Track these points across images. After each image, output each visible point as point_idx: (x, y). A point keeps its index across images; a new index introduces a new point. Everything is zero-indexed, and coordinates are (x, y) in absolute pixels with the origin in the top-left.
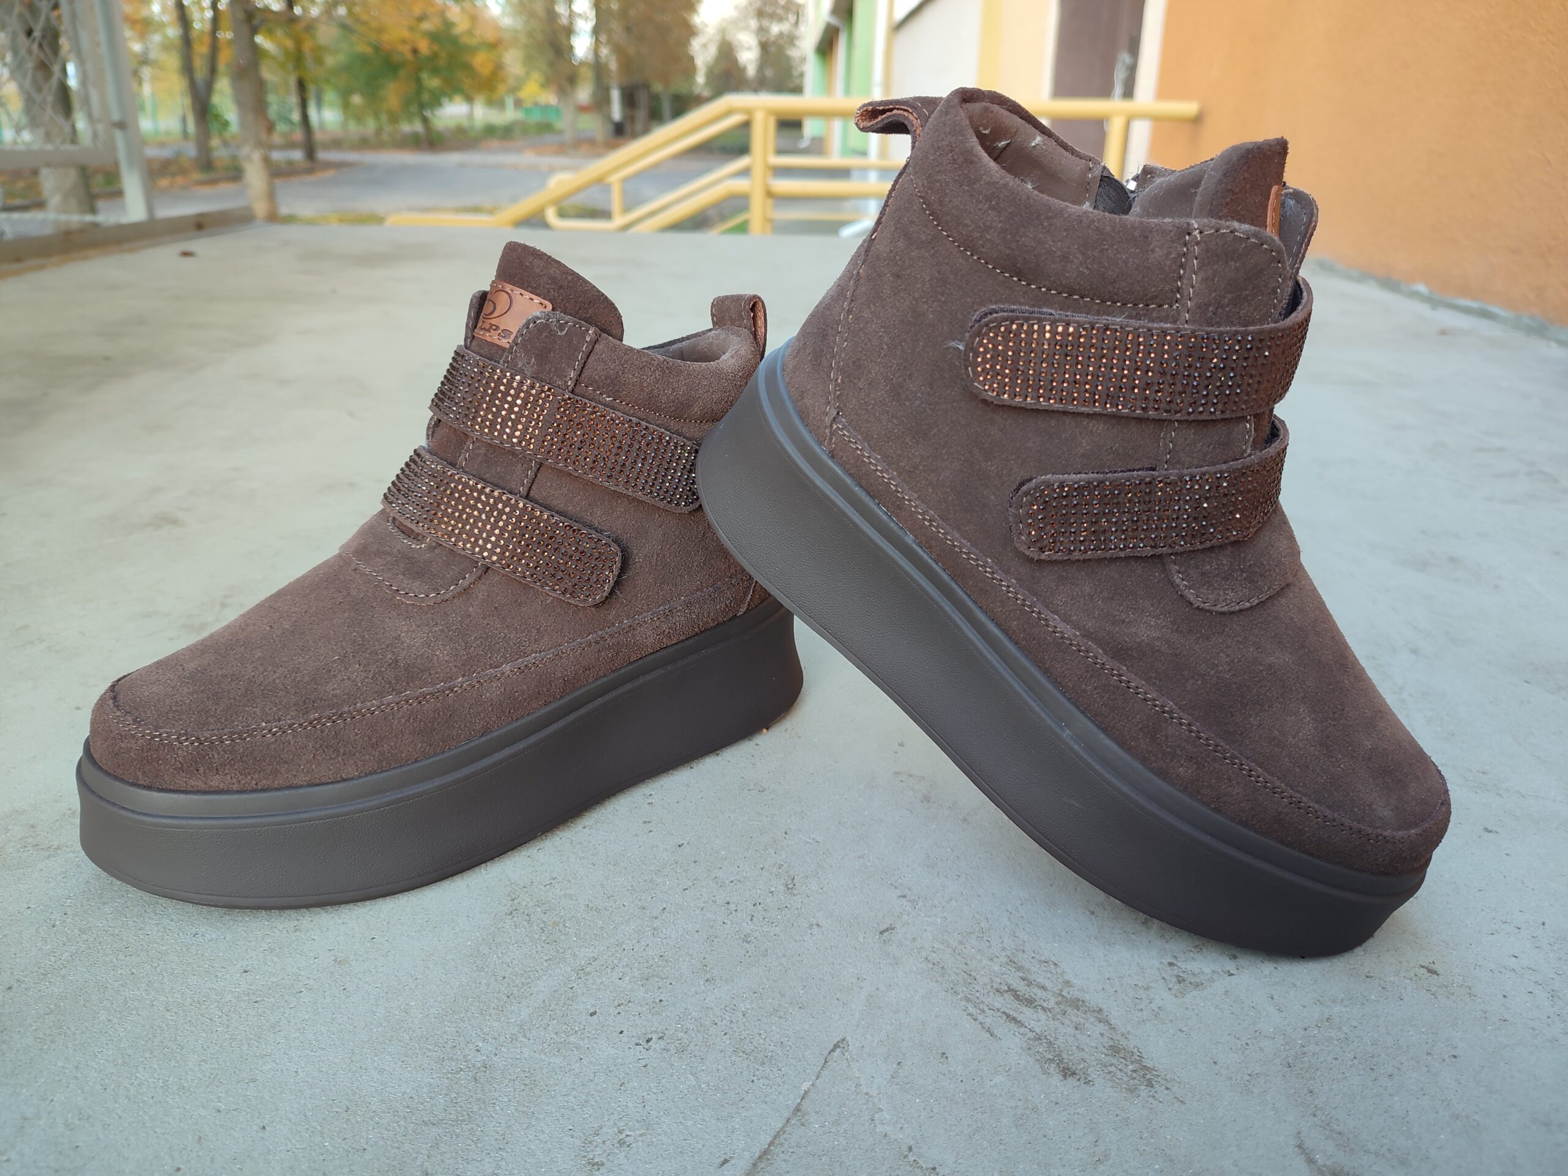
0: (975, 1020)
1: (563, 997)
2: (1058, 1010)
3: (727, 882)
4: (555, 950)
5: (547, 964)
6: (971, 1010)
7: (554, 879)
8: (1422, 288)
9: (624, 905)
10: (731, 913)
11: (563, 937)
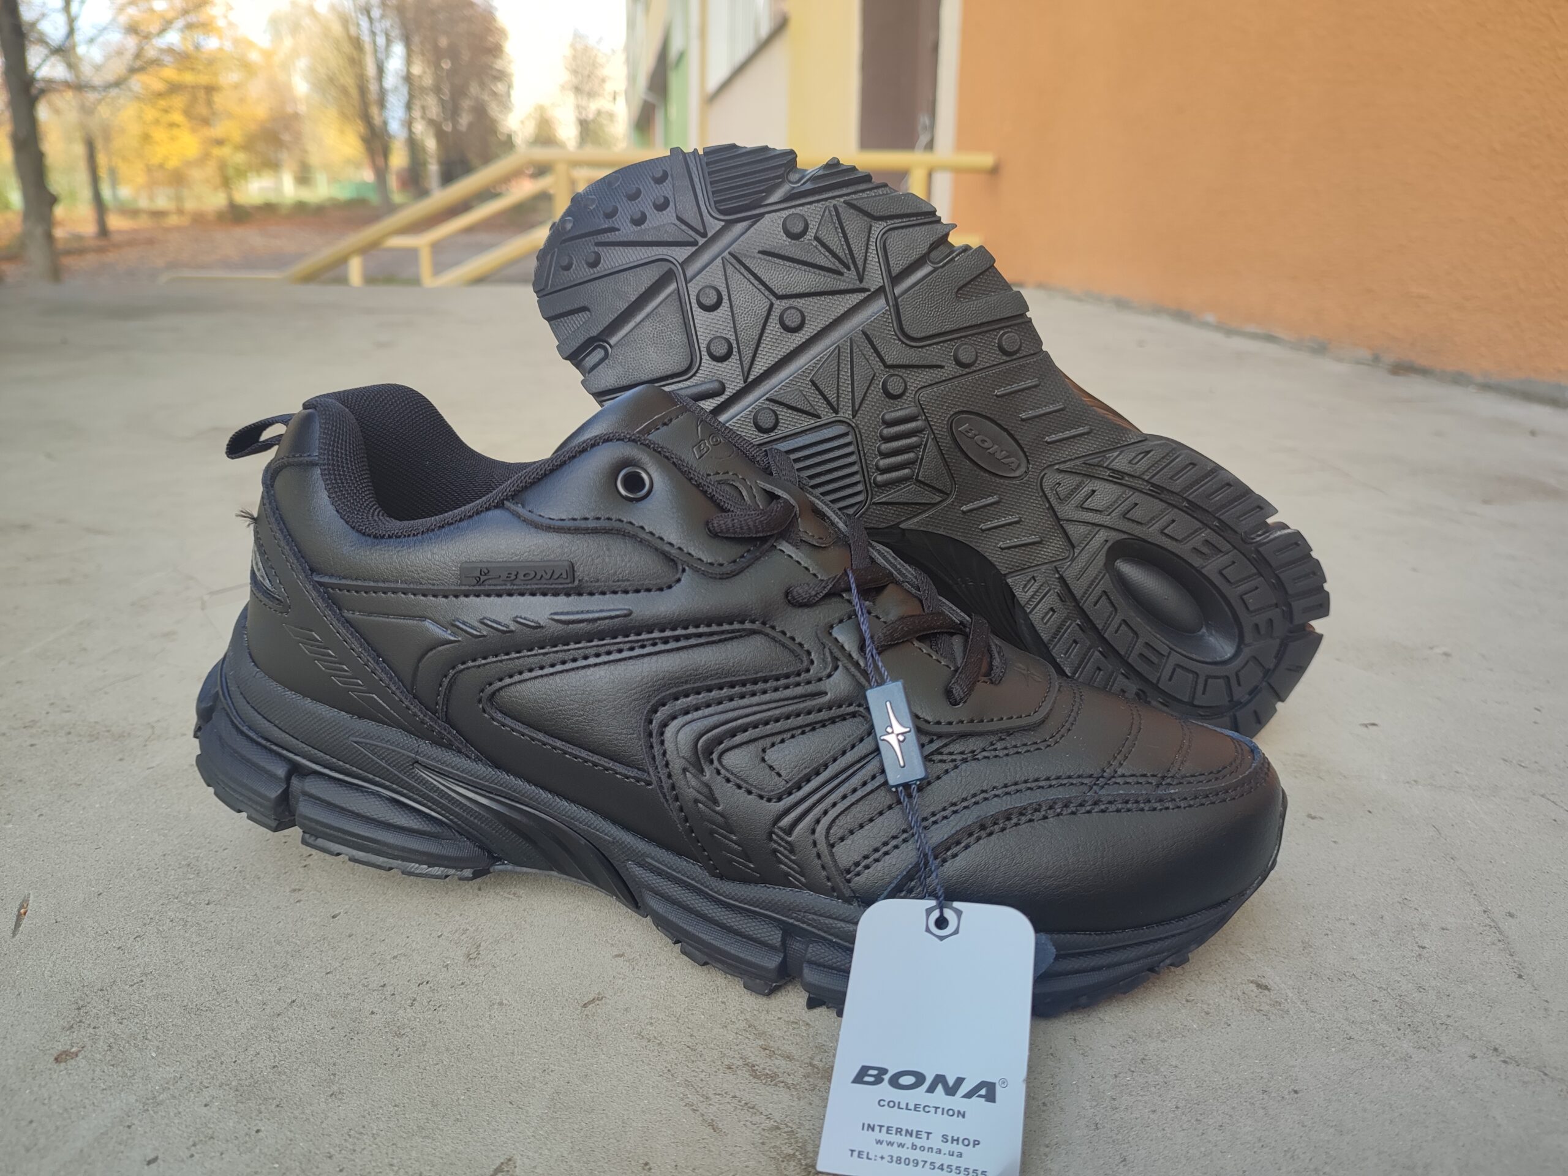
0: (694, 1110)
1: (114, 1140)
2: (806, 1086)
3: (388, 958)
4: (121, 1073)
5: (103, 1096)
6: (692, 1098)
7: (146, 974)
8: (1210, 318)
9: (237, 1002)
10: (385, 999)
11: (138, 1055)
